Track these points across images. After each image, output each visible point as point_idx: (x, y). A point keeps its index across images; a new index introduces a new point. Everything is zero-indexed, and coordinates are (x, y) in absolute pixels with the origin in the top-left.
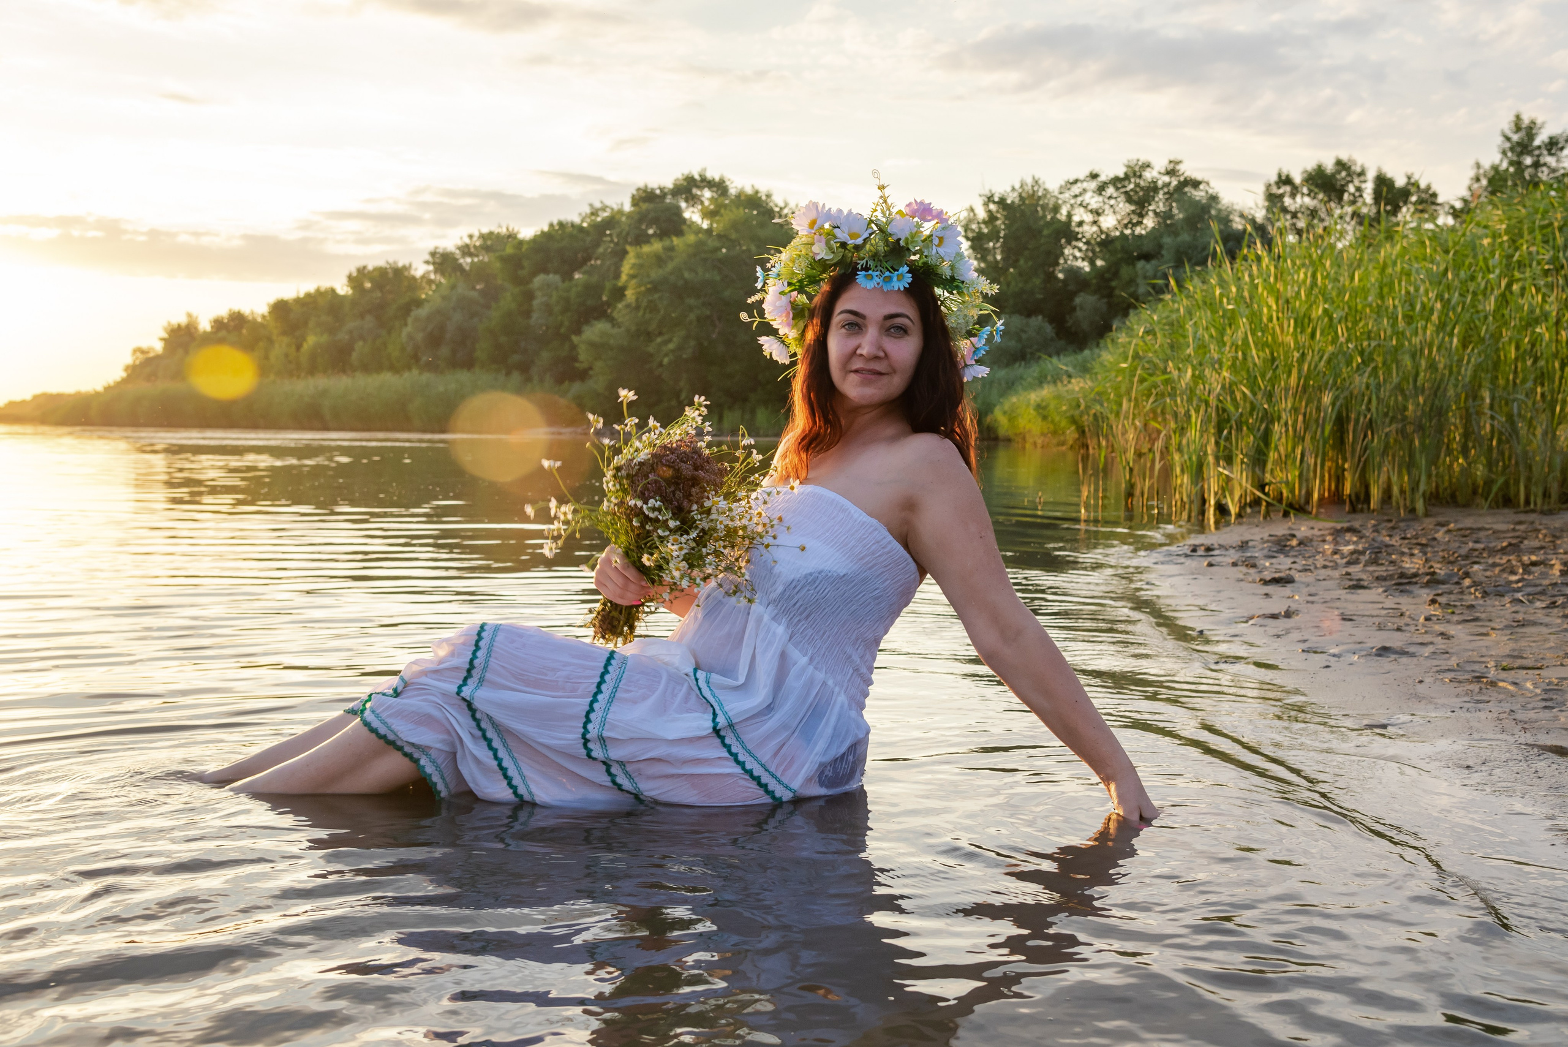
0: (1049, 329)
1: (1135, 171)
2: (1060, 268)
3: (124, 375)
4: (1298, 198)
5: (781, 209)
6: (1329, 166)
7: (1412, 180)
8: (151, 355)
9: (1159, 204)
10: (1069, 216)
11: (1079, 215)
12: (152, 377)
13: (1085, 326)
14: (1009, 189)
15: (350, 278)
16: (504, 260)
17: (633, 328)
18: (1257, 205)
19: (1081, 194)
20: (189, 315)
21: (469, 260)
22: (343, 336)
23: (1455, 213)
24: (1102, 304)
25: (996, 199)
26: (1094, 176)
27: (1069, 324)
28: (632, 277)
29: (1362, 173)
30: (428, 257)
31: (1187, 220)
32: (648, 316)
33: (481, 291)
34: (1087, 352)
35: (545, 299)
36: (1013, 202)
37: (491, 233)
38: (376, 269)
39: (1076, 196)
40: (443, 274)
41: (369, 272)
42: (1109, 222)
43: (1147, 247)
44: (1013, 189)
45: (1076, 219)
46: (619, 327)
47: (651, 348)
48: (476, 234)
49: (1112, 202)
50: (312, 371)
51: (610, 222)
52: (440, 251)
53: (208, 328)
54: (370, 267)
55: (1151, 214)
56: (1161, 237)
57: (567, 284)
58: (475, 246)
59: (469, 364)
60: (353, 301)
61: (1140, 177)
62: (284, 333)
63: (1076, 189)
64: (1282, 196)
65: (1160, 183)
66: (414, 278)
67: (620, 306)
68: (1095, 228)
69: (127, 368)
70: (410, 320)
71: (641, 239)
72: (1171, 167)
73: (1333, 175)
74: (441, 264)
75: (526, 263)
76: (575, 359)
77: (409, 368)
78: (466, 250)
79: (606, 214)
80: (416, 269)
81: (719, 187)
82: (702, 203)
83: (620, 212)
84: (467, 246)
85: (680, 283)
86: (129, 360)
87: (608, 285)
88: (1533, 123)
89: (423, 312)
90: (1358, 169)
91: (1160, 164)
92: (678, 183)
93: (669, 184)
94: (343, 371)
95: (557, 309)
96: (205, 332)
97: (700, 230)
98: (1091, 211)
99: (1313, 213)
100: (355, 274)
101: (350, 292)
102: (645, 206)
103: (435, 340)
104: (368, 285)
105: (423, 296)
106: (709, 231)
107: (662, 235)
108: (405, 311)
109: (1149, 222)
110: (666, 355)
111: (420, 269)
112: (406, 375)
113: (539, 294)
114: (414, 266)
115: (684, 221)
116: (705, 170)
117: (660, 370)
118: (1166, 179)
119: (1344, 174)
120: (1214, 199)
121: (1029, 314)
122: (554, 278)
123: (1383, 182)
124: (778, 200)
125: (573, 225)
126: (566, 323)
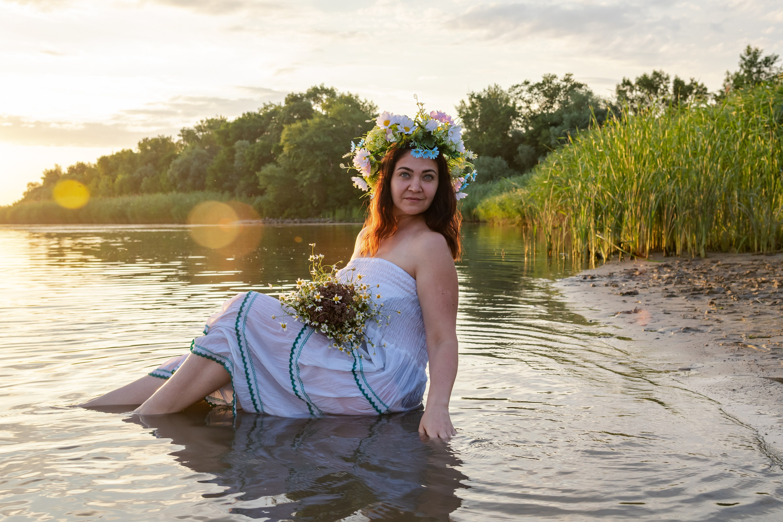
0: (505, 163)
1: (548, 80)
2: (510, 131)
3: (23, 197)
4: (634, 92)
5: (364, 103)
6: (650, 75)
7: (694, 82)
8: (37, 186)
9: (561, 97)
10: (514, 104)
11: (519, 103)
12: (37, 198)
13: (524, 161)
14: (482, 91)
15: (140, 144)
16: (219, 133)
17: (288, 167)
18: (612, 96)
19: (520, 93)
20: (57, 165)
21: (201, 134)
22: (136, 174)
23: (717, 98)
24: (532, 150)
25: (476, 96)
26: (527, 83)
27: (515, 161)
28: (286, 141)
29: (667, 78)
30: (180, 133)
31: (575, 105)
32: (295, 161)
33: (208, 150)
34: (525, 175)
35: (241, 153)
36: (484, 98)
37: (212, 120)
38: (152, 139)
39: (517, 94)
40: (188, 141)
41: (149, 141)
42: (535, 107)
43: (555, 119)
44: (485, 91)
45: (518, 105)
46: (280, 167)
47: (297, 178)
48: (205, 120)
49: (537, 96)
50: (121, 193)
51: (275, 113)
52: (186, 129)
53: (66, 172)
54: (150, 139)
55: (557, 102)
56: (563, 114)
57: (252, 146)
58: (204, 126)
59: (202, 188)
60: (141, 156)
61: (551, 83)
62: (106, 174)
63: (517, 90)
64: (625, 91)
65: (561, 86)
66: (173, 144)
67: (280, 156)
68: (528, 110)
69: (25, 194)
70: (171, 166)
71: (291, 121)
72: (567, 77)
73: (652, 80)
74: (187, 136)
75: (231, 135)
76: (258, 184)
77: (171, 191)
78: (199, 129)
79: (272, 108)
80: (174, 139)
81: (331, 93)
82: (322, 101)
83: (280, 107)
84: (200, 126)
85: (312, 143)
86: (26, 189)
87: (274, 145)
88: (757, 50)
89: (178, 161)
90: (665, 76)
91: (561, 76)
92: (309, 91)
93: (305, 92)
94: (137, 193)
95: (247, 158)
96: (65, 174)
97: (321, 116)
98: (526, 101)
99: (642, 100)
100: (142, 142)
101: (140, 152)
102: (292, 104)
103: (184, 175)
104: (149, 148)
105: (178, 153)
106: (326, 116)
107: (301, 119)
108: (169, 160)
109: (556, 106)
110: (305, 181)
111: (176, 139)
112: (170, 194)
113: (238, 150)
114: (173, 137)
115: (313, 111)
116: (323, 84)
117: (302, 189)
118: (565, 84)
119: (658, 79)
120: (590, 93)
121: (494, 155)
122: (246, 142)
123: (678, 83)
124: (362, 99)
125: (255, 114)
126: (253, 166)
